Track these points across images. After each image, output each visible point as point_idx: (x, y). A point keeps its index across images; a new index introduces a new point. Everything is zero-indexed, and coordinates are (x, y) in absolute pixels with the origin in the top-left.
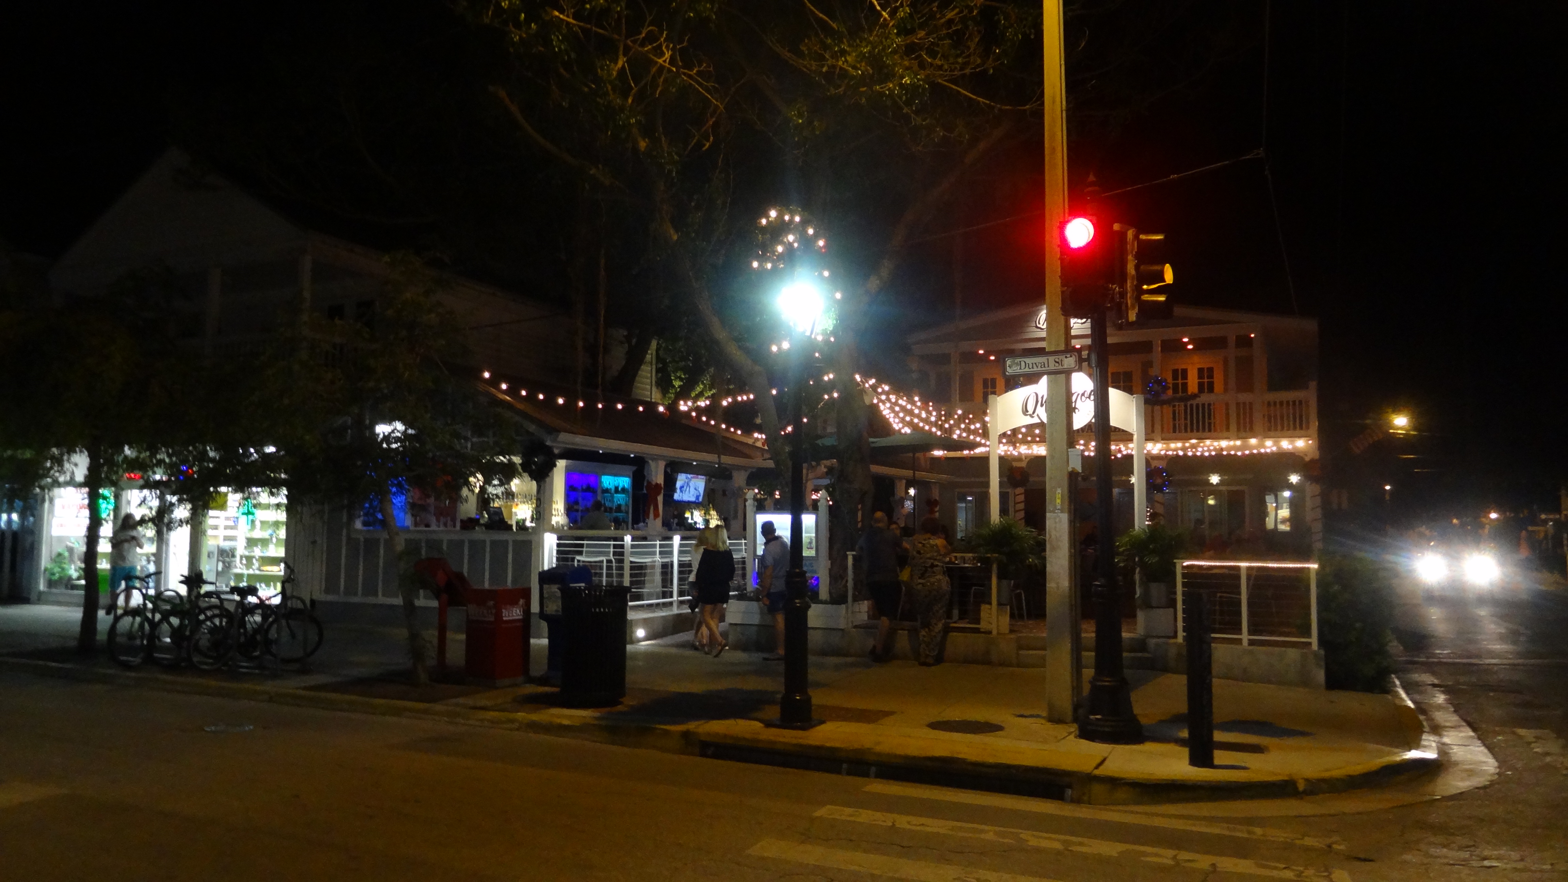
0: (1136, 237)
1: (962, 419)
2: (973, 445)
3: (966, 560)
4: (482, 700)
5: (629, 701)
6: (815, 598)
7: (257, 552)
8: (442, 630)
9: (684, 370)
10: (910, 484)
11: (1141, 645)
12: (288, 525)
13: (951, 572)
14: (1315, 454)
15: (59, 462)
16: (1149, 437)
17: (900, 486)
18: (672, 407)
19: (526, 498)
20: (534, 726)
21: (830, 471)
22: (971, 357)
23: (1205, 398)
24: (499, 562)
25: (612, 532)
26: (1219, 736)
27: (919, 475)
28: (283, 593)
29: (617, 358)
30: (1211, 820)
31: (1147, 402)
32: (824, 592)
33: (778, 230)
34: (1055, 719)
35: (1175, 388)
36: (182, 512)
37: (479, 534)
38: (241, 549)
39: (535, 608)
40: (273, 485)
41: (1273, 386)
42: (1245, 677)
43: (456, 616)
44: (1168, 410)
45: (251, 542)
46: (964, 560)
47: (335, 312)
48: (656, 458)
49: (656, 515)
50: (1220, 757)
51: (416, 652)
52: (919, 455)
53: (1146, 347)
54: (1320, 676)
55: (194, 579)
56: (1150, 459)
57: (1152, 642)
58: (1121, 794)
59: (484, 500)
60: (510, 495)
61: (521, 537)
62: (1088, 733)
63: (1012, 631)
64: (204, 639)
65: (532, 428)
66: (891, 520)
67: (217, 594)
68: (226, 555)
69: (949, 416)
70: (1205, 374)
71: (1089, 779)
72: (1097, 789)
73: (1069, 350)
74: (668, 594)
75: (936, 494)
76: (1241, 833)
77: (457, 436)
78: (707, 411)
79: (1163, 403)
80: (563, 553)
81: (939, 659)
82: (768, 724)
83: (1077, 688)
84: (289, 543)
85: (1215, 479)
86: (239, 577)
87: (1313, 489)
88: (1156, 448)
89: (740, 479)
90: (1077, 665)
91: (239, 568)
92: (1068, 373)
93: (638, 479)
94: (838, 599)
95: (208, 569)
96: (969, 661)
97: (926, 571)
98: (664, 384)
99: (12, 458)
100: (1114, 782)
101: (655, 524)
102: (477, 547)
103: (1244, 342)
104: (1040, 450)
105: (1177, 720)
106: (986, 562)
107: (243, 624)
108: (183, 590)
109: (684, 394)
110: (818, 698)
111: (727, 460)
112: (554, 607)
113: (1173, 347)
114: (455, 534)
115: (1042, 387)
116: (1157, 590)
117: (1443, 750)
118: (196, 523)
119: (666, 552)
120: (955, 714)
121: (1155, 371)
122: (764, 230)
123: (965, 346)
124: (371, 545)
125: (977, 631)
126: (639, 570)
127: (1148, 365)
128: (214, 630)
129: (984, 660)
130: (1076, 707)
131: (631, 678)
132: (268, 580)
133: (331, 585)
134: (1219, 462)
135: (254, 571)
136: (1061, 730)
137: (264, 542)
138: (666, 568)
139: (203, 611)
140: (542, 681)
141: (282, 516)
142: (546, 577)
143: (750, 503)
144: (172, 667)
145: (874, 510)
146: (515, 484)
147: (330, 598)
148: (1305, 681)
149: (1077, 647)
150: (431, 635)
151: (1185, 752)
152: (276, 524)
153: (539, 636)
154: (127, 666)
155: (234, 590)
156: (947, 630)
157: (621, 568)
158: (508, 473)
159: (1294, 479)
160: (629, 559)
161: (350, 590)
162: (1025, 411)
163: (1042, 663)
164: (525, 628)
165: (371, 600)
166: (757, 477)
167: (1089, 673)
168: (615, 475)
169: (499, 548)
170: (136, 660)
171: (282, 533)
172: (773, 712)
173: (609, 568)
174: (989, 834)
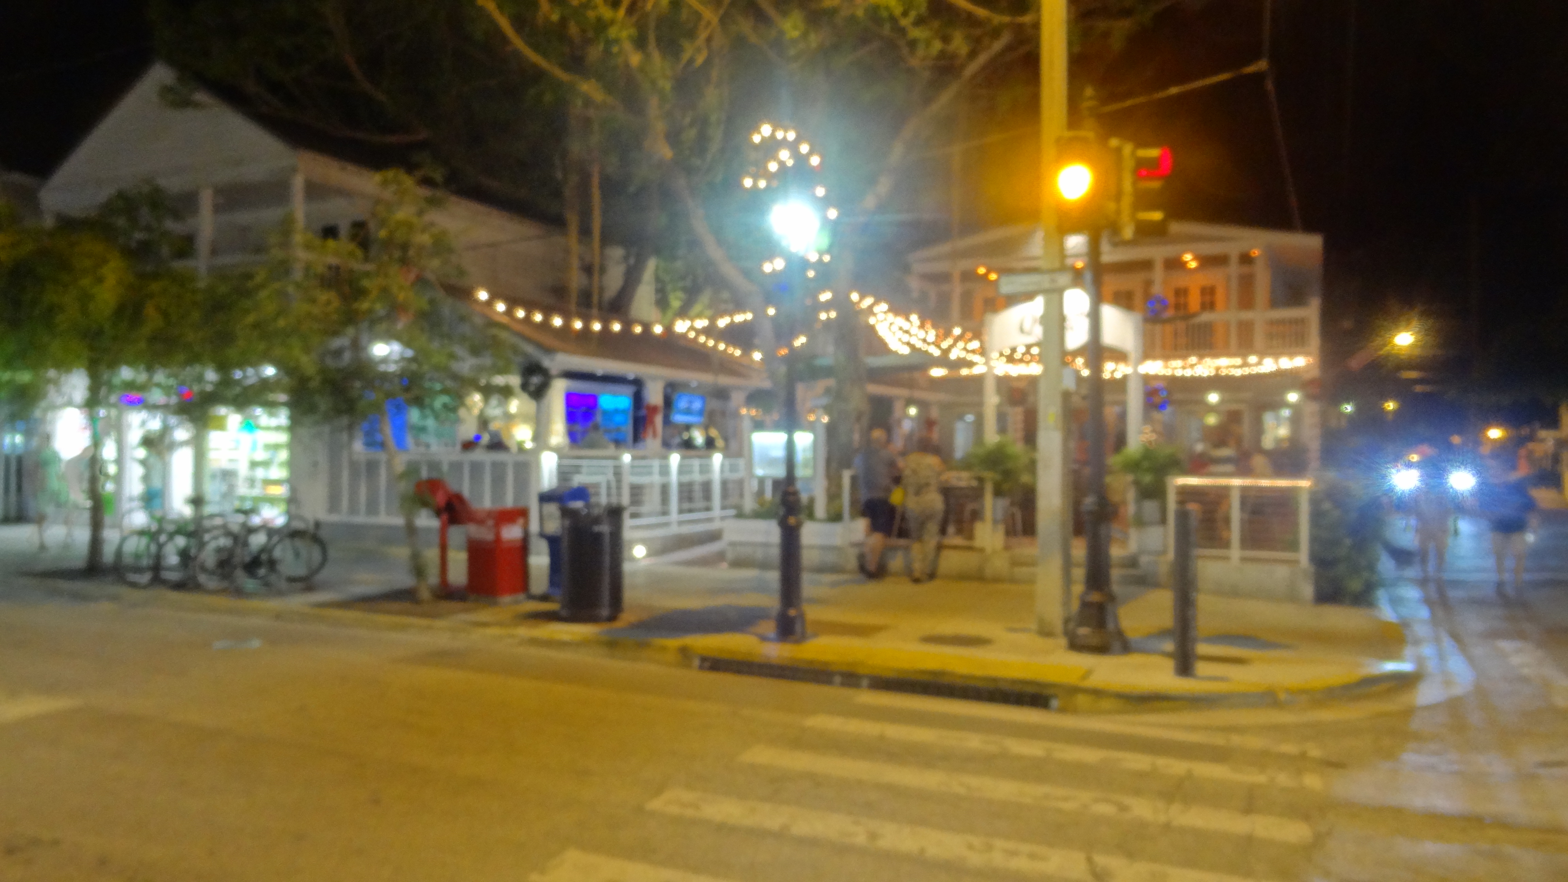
0: (1133, 153)
1: (958, 339)
2: (970, 364)
3: (962, 479)
4: (484, 615)
5: (627, 617)
6: (811, 516)
7: (260, 473)
8: (444, 548)
9: (685, 290)
10: (909, 402)
11: (1132, 562)
12: (291, 446)
13: (947, 492)
14: (1315, 373)
15: (56, 382)
16: (1148, 354)
17: (898, 406)
18: (668, 329)
19: (524, 417)
20: (534, 642)
21: (828, 391)
22: (969, 276)
23: (1206, 317)
24: (498, 481)
25: (611, 450)
26: (1202, 649)
27: (918, 394)
28: (288, 512)
29: (614, 279)
30: (1194, 728)
31: (1146, 320)
32: (820, 509)
33: (771, 147)
34: (1045, 632)
35: (1177, 307)
36: (182, 434)
37: (479, 455)
38: (243, 470)
39: (534, 527)
40: (271, 406)
41: (1274, 303)
42: (1234, 592)
43: (457, 535)
44: (1169, 328)
45: (254, 465)
46: (959, 479)
47: (330, 232)
48: (654, 378)
49: (655, 435)
50: (1202, 668)
51: (419, 571)
52: (917, 375)
53: (1146, 265)
54: (1308, 590)
55: (197, 501)
56: (1147, 379)
57: (1144, 560)
58: (1106, 704)
59: (484, 422)
60: (509, 418)
61: (521, 458)
62: (1076, 645)
63: (1007, 548)
64: (209, 557)
65: (530, 349)
66: (889, 440)
67: (221, 515)
68: (227, 475)
69: (948, 333)
70: (1208, 293)
71: (1074, 690)
72: (1082, 700)
73: (1063, 268)
74: (665, 513)
75: (935, 413)
76: (1219, 740)
77: (452, 356)
78: (707, 331)
79: (1165, 322)
80: (563, 474)
81: (932, 576)
82: (764, 638)
83: (1066, 603)
84: (291, 464)
85: (1213, 398)
86: (243, 499)
87: (1312, 408)
88: (1155, 367)
89: (737, 398)
90: (1067, 580)
91: (242, 490)
92: (1060, 291)
93: (638, 399)
94: (835, 517)
95: (212, 490)
96: (963, 577)
97: (920, 490)
98: (662, 303)
99: (9, 382)
100: (1097, 693)
101: (652, 443)
102: (476, 469)
103: (1246, 259)
104: (1035, 369)
105: (1163, 634)
106: (981, 480)
107: (246, 544)
108: (187, 511)
109: (683, 313)
110: (812, 613)
111: (724, 380)
112: (554, 526)
113: (1174, 264)
114: (455, 454)
115: (1037, 306)
116: (1150, 507)
117: (1420, 661)
118: (199, 445)
119: (665, 471)
120: (949, 627)
121: (1157, 289)
122: (756, 147)
123: (964, 264)
124: (372, 467)
125: (970, 548)
126: (637, 492)
127: (1148, 284)
128: (219, 550)
129: (978, 577)
130: (1067, 621)
131: (629, 595)
132: (272, 501)
133: (333, 504)
134: (1217, 382)
135: (256, 492)
136: (1049, 642)
137: (266, 464)
138: (665, 490)
139: (208, 531)
140: (544, 598)
141: (283, 438)
142: (545, 498)
143: (746, 424)
144: (179, 586)
145: (871, 427)
146: (514, 406)
147: (334, 518)
148: (1292, 597)
149: (1068, 564)
150: (432, 555)
151: (1169, 665)
152: (276, 447)
153: (538, 554)
154: (134, 585)
155: (240, 511)
156: (940, 548)
157: (619, 488)
158: (506, 392)
159: (1293, 397)
160: (629, 479)
161: (353, 510)
162: (1022, 330)
163: (1031, 581)
164: (523, 548)
165: (373, 520)
166: (755, 398)
167: (1078, 588)
168: (615, 394)
169: (499, 470)
170: (145, 578)
171: (284, 455)
172: (769, 628)
173: (609, 488)
174: (974, 742)
